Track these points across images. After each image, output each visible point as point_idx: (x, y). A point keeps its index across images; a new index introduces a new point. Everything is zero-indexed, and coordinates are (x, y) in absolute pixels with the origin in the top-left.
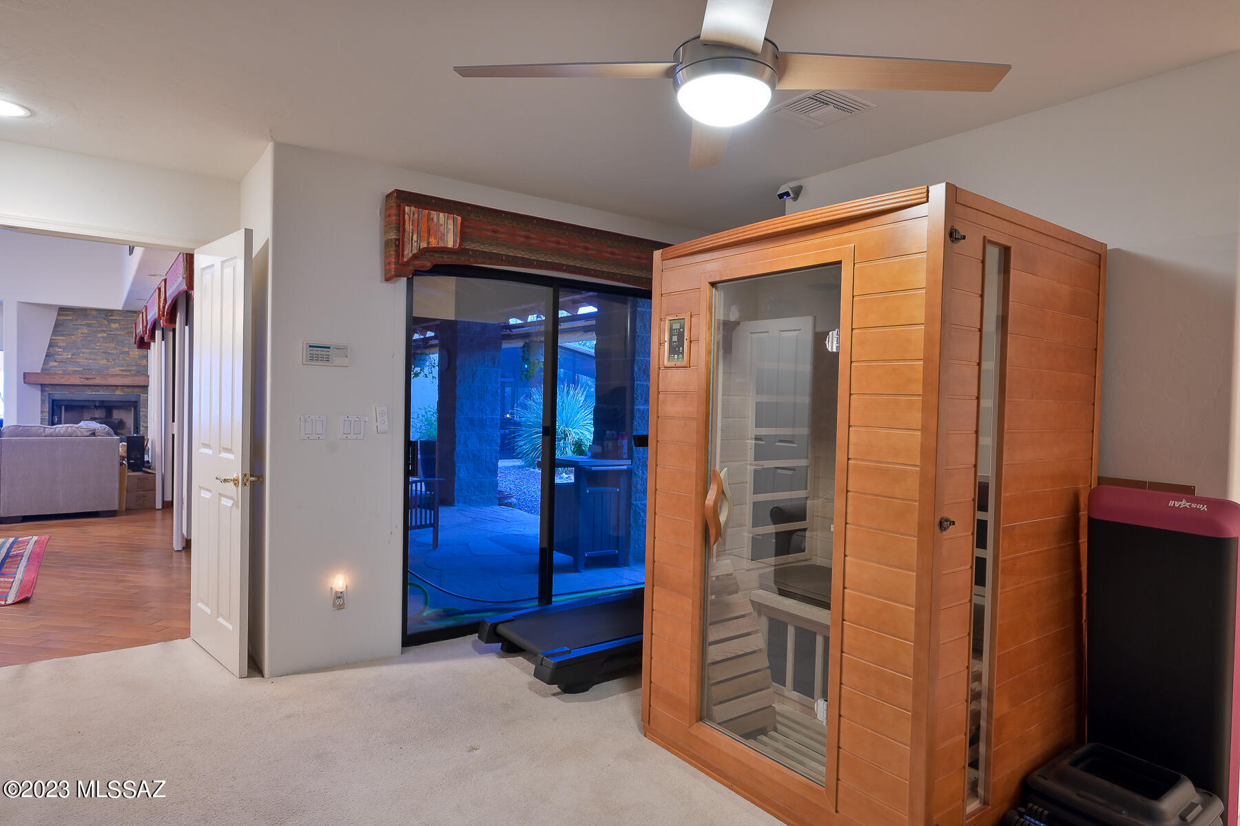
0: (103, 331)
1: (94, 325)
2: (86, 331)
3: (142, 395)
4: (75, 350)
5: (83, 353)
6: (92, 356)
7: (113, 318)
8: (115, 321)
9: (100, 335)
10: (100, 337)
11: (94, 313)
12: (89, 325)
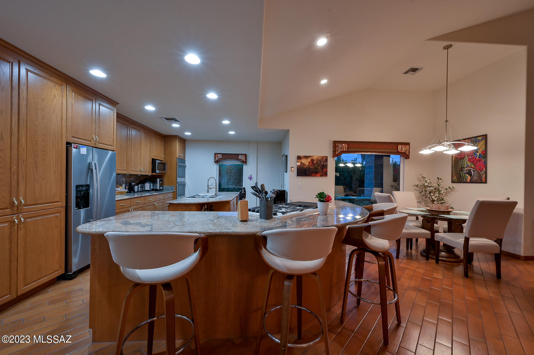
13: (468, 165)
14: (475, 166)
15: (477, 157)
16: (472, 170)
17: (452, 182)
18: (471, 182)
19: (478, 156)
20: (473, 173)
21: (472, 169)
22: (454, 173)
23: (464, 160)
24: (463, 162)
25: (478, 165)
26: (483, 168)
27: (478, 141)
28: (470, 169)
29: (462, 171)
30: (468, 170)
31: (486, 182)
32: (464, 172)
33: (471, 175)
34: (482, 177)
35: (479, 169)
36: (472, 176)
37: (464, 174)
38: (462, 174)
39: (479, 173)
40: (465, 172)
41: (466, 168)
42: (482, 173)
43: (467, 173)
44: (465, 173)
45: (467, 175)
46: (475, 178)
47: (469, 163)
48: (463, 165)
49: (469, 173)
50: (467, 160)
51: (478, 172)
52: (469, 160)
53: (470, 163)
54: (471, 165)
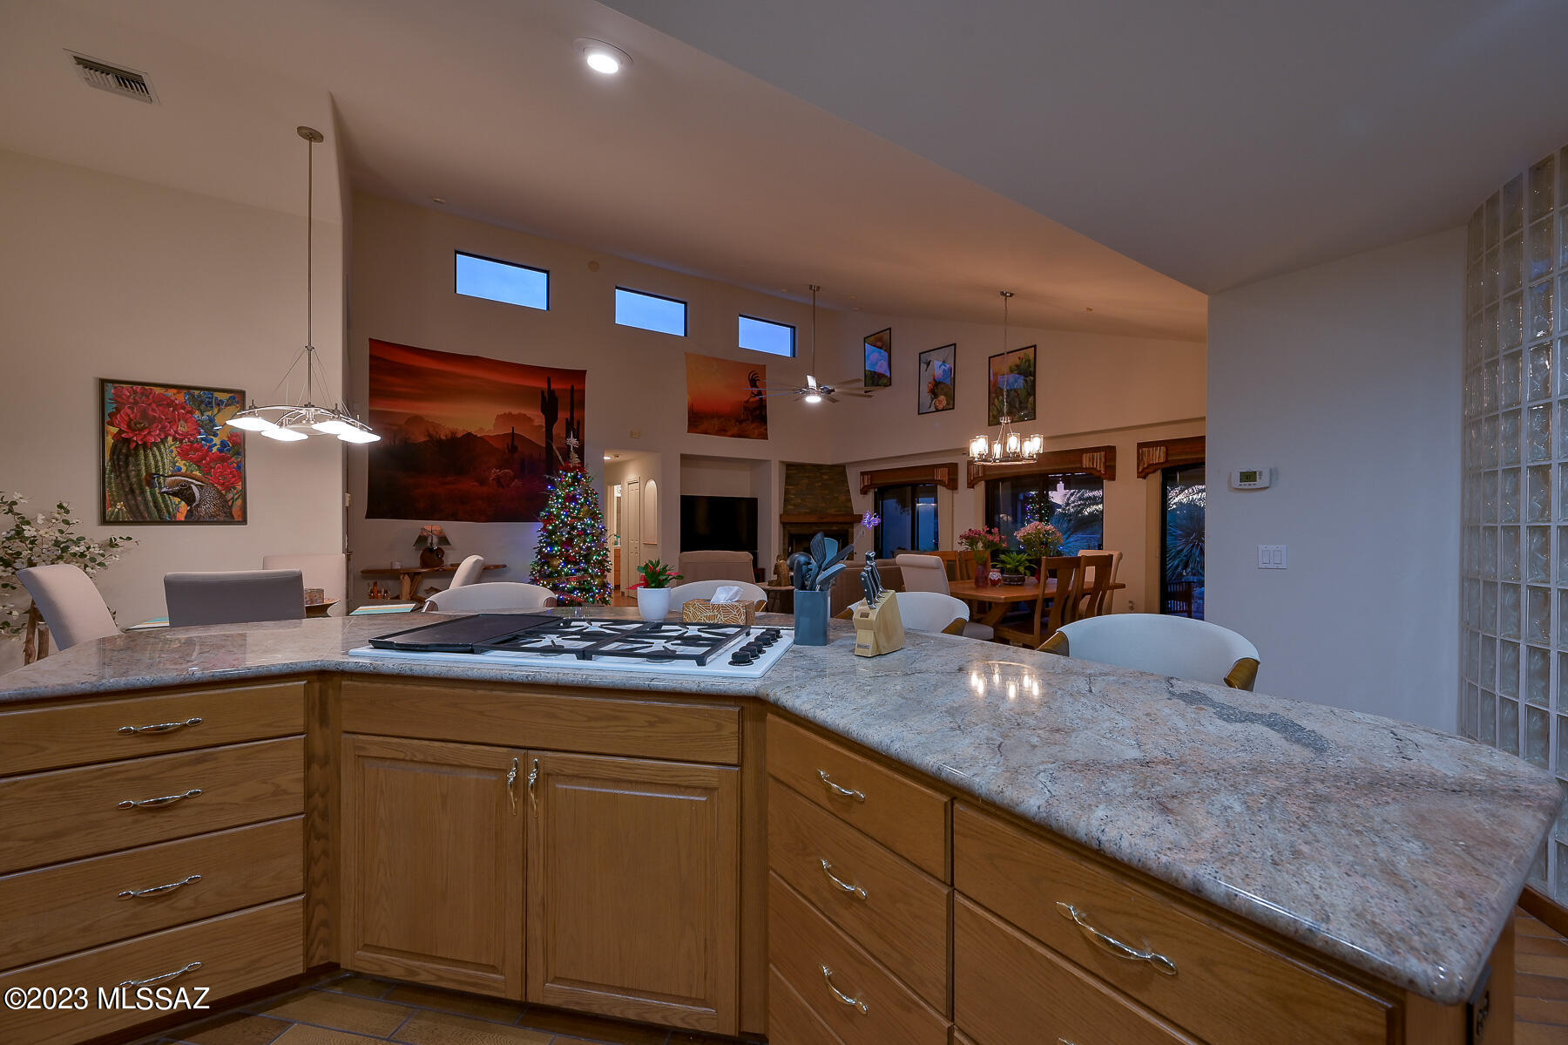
0: (817, 481)
1: (810, 477)
2: (806, 481)
3: (850, 529)
4: (802, 497)
5: (808, 498)
6: (815, 501)
7: (822, 471)
8: (823, 474)
9: (817, 484)
10: (817, 486)
11: (809, 467)
12: (807, 477)
13: (180, 469)
14: (206, 472)
15: (215, 450)
16: (196, 485)
17: (105, 521)
18: (191, 519)
19: (215, 445)
20: (197, 494)
21: (194, 481)
22: (111, 491)
23: (161, 454)
24: (154, 456)
25: (215, 473)
26: (233, 483)
27: (219, 405)
28: (185, 481)
29: (152, 486)
30: (177, 483)
31: (244, 521)
32: (160, 488)
33: (189, 499)
34: (231, 507)
35: (222, 484)
36: (197, 503)
37: (163, 498)
38: (153, 495)
39: (221, 496)
40: (164, 490)
41: (171, 476)
42: (230, 496)
43: (175, 494)
44: (164, 492)
45: (177, 500)
46: (207, 508)
47: (181, 464)
48: (157, 466)
49: (185, 494)
50: (175, 452)
51: (219, 492)
52: (184, 454)
53: (184, 464)
54: (192, 471)
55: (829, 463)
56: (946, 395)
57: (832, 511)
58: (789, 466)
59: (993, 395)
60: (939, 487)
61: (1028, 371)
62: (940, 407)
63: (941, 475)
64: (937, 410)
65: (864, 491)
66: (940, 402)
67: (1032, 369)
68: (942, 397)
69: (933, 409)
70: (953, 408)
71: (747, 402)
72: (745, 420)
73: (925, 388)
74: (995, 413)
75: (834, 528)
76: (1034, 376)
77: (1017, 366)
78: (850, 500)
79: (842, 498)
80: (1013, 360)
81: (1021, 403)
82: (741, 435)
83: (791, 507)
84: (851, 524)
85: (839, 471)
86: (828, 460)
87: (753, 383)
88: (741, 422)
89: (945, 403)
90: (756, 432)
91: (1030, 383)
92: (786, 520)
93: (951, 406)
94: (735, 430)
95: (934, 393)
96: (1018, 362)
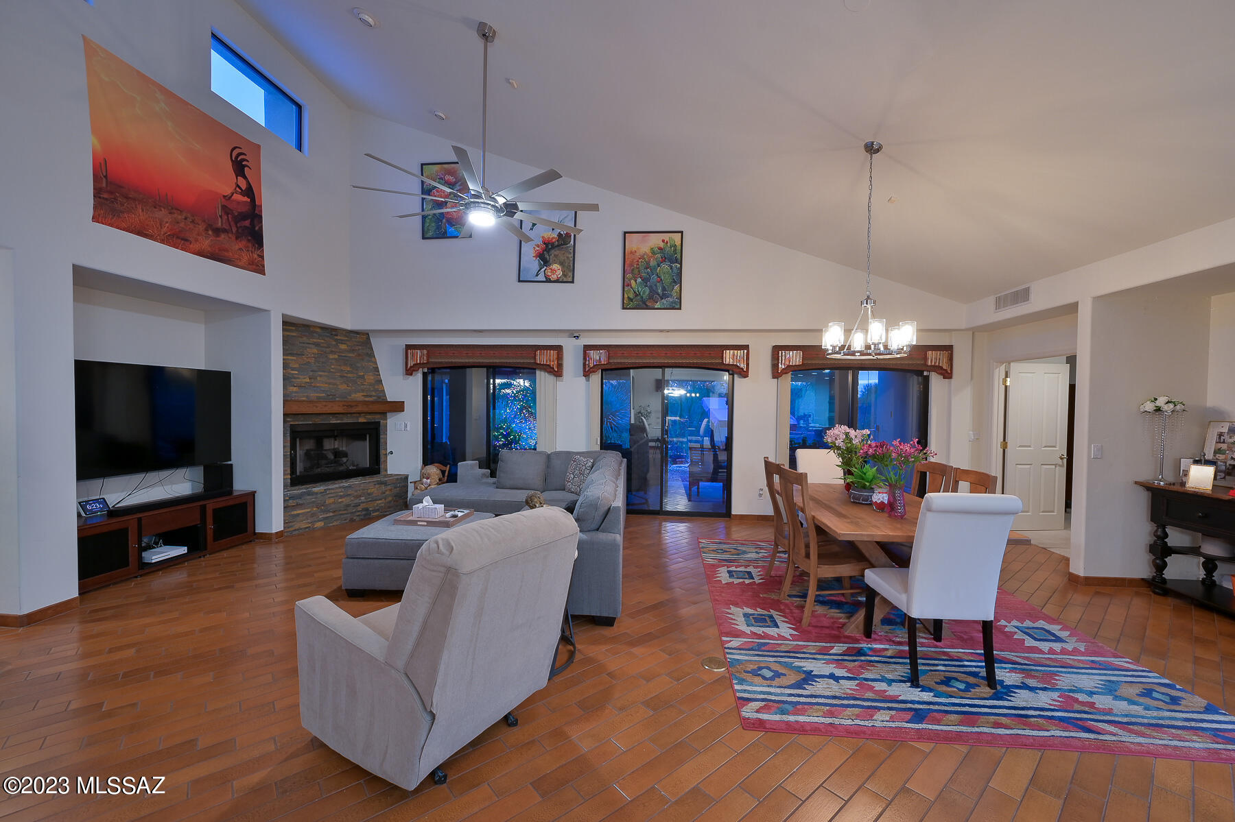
0: (332, 352)
1: (322, 345)
2: (315, 351)
3: (382, 421)
4: (311, 374)
5: (321, 376)
6: (332, 381)
7: (339, 338)
8: (342, 342)
9: (331, 356)
10: (332, 359)
11: (318, 330)
12: (317, 345)
55: (349, 327)
56: (561, 264)
57: (358, 396)
58: (289, 324)
59: (628, 276)
60: (538, 372)
61: (673, 257)
62: (554, 277)
63: (542, 358)
64: (548, 281)
65: (409, 371)
66: (553, 271)
67: (679, 257)
68: (555, 266)
69: (541, 277)
70: (573, 282)
71: (228, 198)
72: (225, 231)
73: (529, 251)
74: (631, 296)
75: (362, 420)
76: (681, 264)
77: (660, 249)
78: (381, 381)
79: (370, 378)
80: (656, 241)
81: (664, 289)
82: (216, 256)
83: (295, 389)
84: (384, 414)
85: (361, 341)
86: (345, 321)
87: (239, 167)
88: (217, 231)
89: (560, 273)
90: (245, 258)
91: (675, 271)
92: (295, 409)
93: (568, 277)
94: (206, 243)
95: (544, 257)
96: (662, 245)
